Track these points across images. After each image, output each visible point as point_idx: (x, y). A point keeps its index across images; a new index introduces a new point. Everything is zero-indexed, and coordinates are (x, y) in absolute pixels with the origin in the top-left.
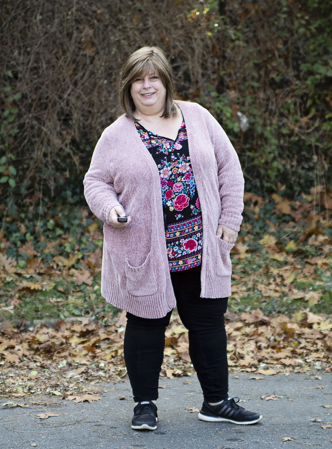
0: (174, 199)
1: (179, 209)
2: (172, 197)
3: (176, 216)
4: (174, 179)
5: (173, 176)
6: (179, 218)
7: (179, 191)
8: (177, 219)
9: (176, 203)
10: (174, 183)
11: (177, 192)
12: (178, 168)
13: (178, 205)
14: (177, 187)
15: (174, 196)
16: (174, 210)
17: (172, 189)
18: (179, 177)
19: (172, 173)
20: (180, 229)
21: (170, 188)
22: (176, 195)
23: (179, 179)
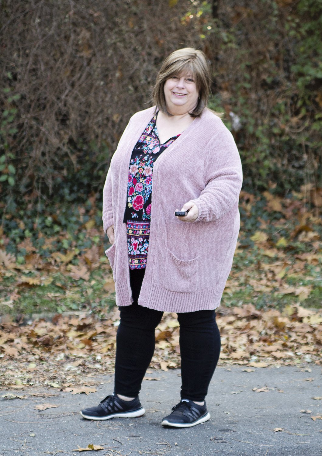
0: (134, 197)
1: (136, 208)
2: (133, 194)
3: (132, 214)
4: (138, 178)
5: (138, 175)
6: (134, 217)
7: (139, 192)
8: (133, 217)
9: (135, 202)
10: (137, 182)
11: (138, 192)
12: (144, 169)
13: (136, 204)
14: (139, 187)
15: (135, 194)
16: (132, 207)
17: (134, 187)
18: (142, 178)
19: (138, 172)
20: (133, 228)
21: (133, 186)
22: (136, 195)
23: (141, 180)
